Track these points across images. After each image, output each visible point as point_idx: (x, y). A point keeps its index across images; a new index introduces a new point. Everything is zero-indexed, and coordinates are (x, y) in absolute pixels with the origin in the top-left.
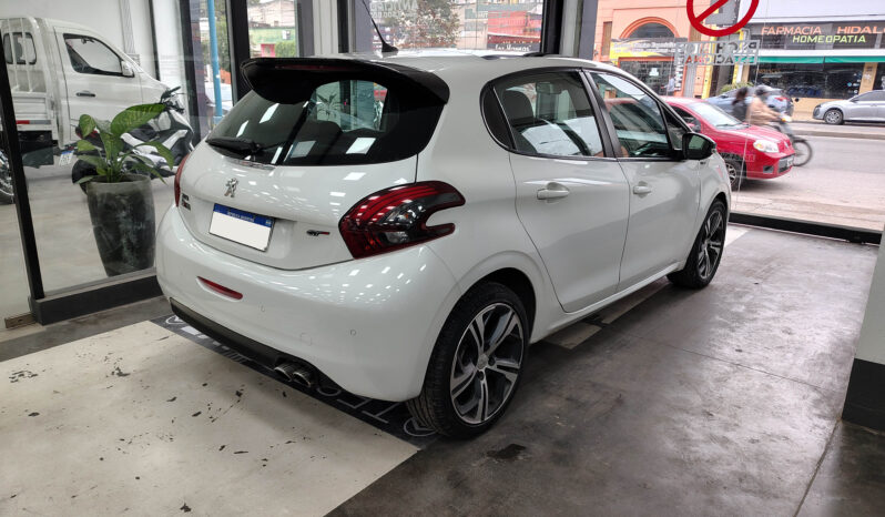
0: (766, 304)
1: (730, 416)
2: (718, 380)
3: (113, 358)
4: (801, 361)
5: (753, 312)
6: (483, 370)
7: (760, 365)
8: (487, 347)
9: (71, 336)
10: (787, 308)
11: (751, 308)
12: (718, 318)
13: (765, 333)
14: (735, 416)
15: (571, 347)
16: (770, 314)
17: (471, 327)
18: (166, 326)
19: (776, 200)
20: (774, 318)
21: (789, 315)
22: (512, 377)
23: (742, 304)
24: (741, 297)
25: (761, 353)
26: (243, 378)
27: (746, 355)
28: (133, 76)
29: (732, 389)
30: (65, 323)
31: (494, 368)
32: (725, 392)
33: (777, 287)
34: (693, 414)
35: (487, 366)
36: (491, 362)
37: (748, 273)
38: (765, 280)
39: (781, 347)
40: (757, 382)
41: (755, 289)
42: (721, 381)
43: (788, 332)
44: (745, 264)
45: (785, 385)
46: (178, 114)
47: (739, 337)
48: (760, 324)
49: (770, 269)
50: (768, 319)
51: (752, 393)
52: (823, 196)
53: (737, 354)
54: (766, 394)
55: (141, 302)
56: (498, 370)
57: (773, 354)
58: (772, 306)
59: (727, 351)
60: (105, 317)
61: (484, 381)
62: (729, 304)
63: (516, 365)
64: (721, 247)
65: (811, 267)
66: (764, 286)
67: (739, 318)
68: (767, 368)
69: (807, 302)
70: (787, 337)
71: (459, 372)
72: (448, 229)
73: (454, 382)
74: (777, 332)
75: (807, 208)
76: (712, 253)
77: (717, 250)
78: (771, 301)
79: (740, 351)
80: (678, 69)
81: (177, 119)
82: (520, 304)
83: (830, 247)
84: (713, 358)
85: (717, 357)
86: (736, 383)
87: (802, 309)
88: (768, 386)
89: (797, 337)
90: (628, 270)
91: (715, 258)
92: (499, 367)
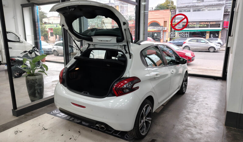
0: (200, 97)
1: (200, 127)
2: (195, 118)
3: (41, 125)
4: (212, 112)
5: (198, 100)
6: (144, 121)
7: (203, 113)
8: (145, 115)
9: (26, 119)
10: (205, 98)
11: (197, 98)
12: (190, 102)
13: (202, 105)
14: (201, 127)
15: (158, 112)
16: (201, 100)
17: (143, 111)
18: (52, 115)
19: (193, 68)
20: (202, 101)
21: (206, 100)
22: (150, 122)
23: (194, 98)
24: (193, 96)
25: (202, 110)
26: (78, 128)
27: (199, 111)
28: (23, 42)
29: (199, 120)
30: (23, 116)
31: (146, 120)
32: (197, 121)
33: (201, 93)
34: (192, 127)
35: (145, 120)
36: (146, 119)
37: (193, 89)
38: (198, 91)
39: (206, 108)
40: (204, 118)
41: (196, 93)
42: (196, 118)
43: (207, 104)
44: (192, 87)
45: (210, 118)
46: (37, 53)
47: (196, 106)
48: (200, 103)
49: (198, 88)
50: (201, 101)
51: (204, 121)
52: (203, 67)
53: (197, 111)
54: (206, 121)
55: (42, 108)
56: (148, 121)
57: (205, 110)
58: (202, 98)
59: (194, 110)
60: (34, 113)
61: (145, 124)
62: (191, 98)
63: (151, 119)
64: (187, 83)
65: (207, 87)
66: (198, 93)
67: (194, 101)
68: (205, 114)
69: (209, 96)
70: (207, 106)
71: (141, 122)
72: (138, 88)
73: (140, 125)
74: (204, 104)
75: (201, 70)
76: (185, 85)
77: (186, 84)
78: (201, 96)
79: (197, 110)
80: (161, 34)
81: (37, 54)
82: (151, 104)
83: (210, 81)
84: (192, 112)
85: (193, 112)
86: (199, 118)
87: (208, 98)
88: (207, 119)
89: (209, 105)
90: (171, 92)
91: (186, 86)
92: (148, 120)
